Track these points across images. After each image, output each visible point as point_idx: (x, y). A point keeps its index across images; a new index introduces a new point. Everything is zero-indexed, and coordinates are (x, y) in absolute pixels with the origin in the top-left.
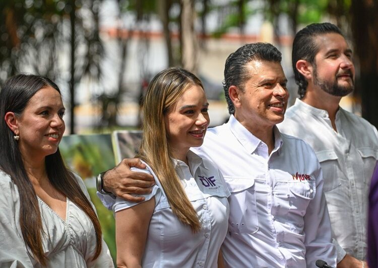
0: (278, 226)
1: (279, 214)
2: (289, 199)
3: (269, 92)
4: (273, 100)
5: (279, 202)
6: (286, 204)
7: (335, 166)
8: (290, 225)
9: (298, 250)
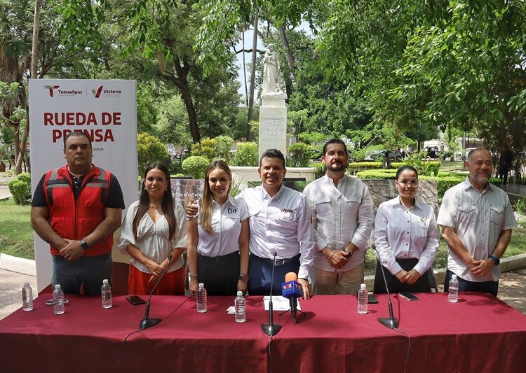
0: (269, 233)
1: (270, 227)
2: (276, 221)
3: (266, 171)
4: (268, 175)
5: (269, 222)
6: (275, 224)
7: (329, 205)
8: (277, 233)
9: (280, 245)
